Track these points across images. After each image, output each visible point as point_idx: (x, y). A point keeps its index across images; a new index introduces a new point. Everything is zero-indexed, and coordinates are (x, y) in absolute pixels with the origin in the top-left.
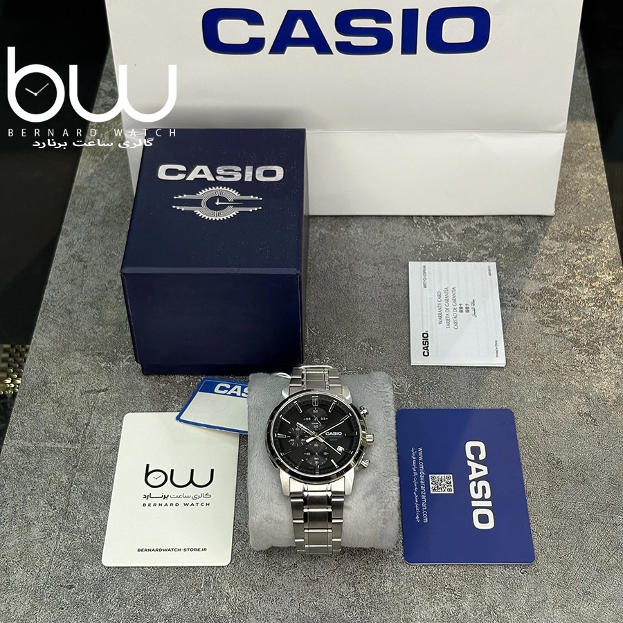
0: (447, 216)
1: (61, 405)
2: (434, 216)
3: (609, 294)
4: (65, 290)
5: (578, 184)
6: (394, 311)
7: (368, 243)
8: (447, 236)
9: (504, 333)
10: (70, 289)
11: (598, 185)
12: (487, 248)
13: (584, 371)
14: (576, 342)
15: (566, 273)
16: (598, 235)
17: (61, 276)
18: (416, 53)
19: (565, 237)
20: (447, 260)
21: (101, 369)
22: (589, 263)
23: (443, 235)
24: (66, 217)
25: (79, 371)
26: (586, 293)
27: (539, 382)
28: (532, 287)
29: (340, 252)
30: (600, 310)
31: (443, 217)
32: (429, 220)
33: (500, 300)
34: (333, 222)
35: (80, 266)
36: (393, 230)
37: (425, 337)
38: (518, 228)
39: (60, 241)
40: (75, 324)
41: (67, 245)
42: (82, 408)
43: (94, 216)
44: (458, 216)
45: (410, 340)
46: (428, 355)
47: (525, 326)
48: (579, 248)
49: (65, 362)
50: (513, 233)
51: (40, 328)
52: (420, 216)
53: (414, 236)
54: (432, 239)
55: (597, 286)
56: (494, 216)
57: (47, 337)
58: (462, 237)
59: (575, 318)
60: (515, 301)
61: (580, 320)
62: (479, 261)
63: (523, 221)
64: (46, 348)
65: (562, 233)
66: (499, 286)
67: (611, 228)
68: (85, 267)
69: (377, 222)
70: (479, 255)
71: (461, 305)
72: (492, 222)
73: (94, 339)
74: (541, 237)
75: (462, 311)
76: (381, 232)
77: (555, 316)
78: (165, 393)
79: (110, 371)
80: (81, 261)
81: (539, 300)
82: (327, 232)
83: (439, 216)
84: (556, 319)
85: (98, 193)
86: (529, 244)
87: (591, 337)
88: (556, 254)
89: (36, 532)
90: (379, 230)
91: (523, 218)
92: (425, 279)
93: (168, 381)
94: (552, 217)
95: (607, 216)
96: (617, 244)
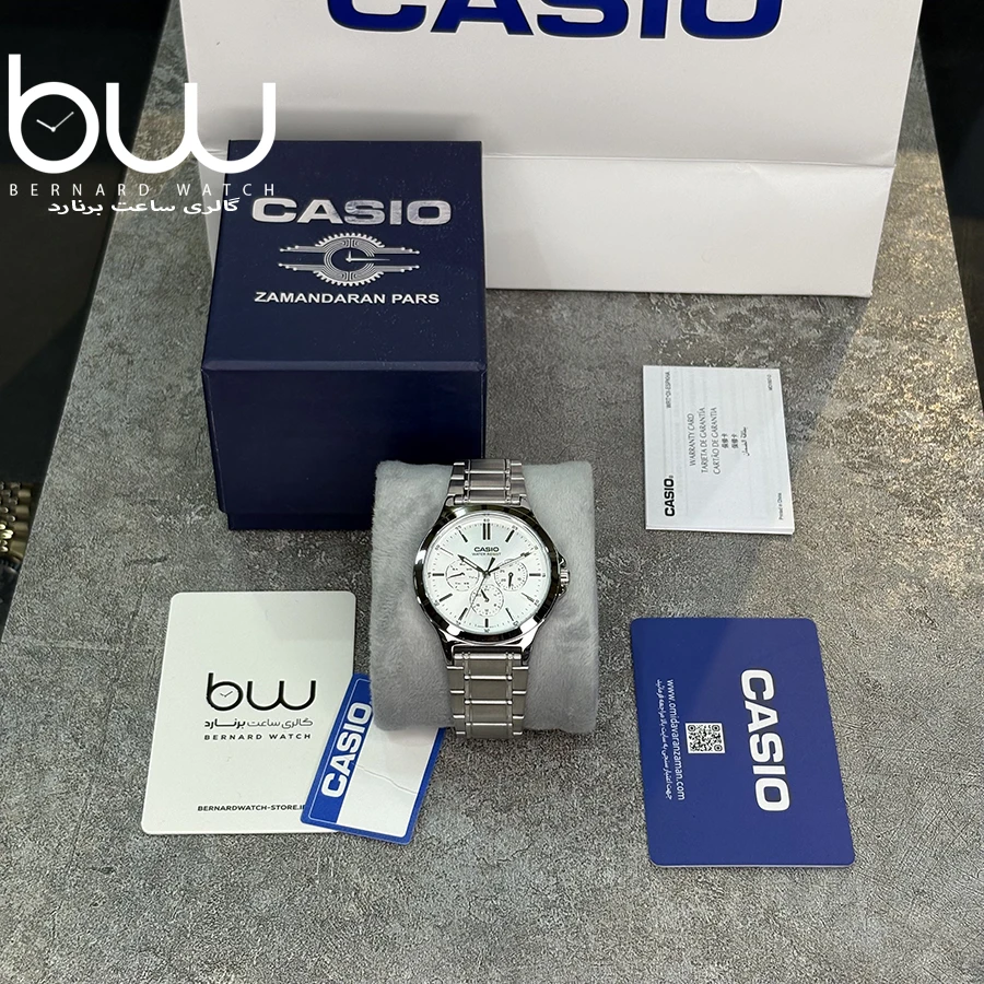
0: (703, 295)
1: (92, 582)
2: (682, 294)
3: (956, 422)
4: (99, 400)
5: (909, 248)
6: (620, 444)
7: (578, 334)
8: (703, 325)
9: (792, 481)
10: (106, 397)
11: (940, 250)
12: (765, 347)
13: (916, 544)
14: (904, 498)
15: (889, 388)
16: (939, 331)
17: (92, 375)
18: (664, 37)
19: (888, 332)
20: (703, 365)
21: (156, 525)
22: (926, 373)
23: (696, 324)
24: (100, 282)
25: (121, 529)
26: (920, 420)
27: (846, 560)
28: (835, 409)
29: (534, 348)
30: (942, 448)
31: (698, 295)
32: (676, 300)
33: (787, 428)
34: (524, 300)
35: (123, 361)
36: (619, 315)
37: (669, 485)
38: (814, 315)
39: (89, 321)
40: (113, 454)
41: (102, 327)
42: (126, 588)
43: (145, 281)
44: (721, 295)
45: (644, 489)
46: (673, 514)
47: (825, 471)
48: (910, 349)
49: (98, 514)
50: (807, 323)
51: (59, 459)
52: (661, 294)
53: (652, 326)
54: (680, 330)
55: (938, 410)
56: (776, 296)
57: (69, 474)
58: (726, 328)
59: (903, 461)
60: (810, 431)
61: (911, 464)
62: (753, 367)
63: (822, 304)
64: (68, 490)
65: (883, 325)
66: (785, 406)
67: (960, 319)
68: (130, 363)
69: (593, 301)
70: (754, 357)
71: (724, 435)
72: (775, 305)
73: (145, 478)
74: (850, 331)
75: (726, 446)
76: (599, 318)
77: (872, 455)
78: (257, 567)
79: (173, 529)
80: (124, 352)
81: (847, 430)
82: (514, 315)
83: (690, 294)
84: (874, 461)
85: (151, 245)
86: (831, 343)
87: (928, 490)
88: (874, 358)
89: (52, 783)
90: (596, 315)
91: (823, 299)
92: (668, 393)
93: (263, 548)
94: (868, 299)
95: (954, 300)
96: (969, 345)
